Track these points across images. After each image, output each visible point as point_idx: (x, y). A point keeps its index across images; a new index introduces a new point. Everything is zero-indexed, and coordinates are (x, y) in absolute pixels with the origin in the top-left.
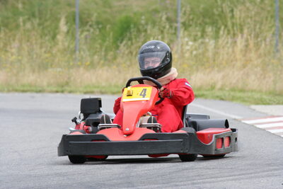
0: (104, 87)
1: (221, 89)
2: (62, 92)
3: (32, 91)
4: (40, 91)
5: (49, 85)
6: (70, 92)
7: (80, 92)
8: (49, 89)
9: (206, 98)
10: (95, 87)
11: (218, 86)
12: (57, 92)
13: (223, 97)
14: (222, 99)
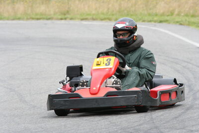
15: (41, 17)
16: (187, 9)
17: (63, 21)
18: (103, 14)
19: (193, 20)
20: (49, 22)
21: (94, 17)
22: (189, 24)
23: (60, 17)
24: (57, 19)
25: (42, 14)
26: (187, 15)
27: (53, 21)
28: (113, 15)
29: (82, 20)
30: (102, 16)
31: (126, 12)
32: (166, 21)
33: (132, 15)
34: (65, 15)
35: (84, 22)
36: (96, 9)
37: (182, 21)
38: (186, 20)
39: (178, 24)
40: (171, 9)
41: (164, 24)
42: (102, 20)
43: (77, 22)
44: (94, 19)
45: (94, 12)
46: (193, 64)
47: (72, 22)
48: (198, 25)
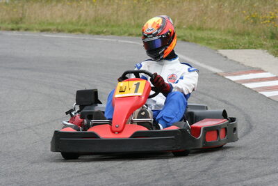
0: (59, 24)
1: (179, 27)
2: (18, 29)
6: (26, 30)
7: (37, 30)
8: (4, 26)
10: (50, 24)
12: (13, 30)
13: (185, 38)
14: (184, 40)
16: (191, 20)
17: (15, 33)
18: (72, 24)
19: (200, 34)
21: (60, 28)
22: (197, 40)
23: (10, 26)
24: (7, 29)
26: (191, 28)
28: (86, 25)
29: (42, 31)
30: (71, 27)
31: (104, 21)
33: (113, 26)
34: (17, 23)
35: (45, 35)
36: (62, 16)
37: (185, 36)
38: (191, 35)
39: (180, 40)
42: (71, 32)
43: (36, 34)
44: (59, 31)
45: (58, 21)
46: (212, 97)
47: (27, 34)
48: (209, 42)
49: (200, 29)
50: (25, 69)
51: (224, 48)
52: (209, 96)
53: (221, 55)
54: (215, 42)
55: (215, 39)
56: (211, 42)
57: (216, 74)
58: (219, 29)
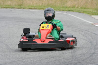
0: (35, 6)
1: (77, 8)
2: (21, 8)
3: (10, 8)
4: (13, 8)
5: (15, 5)
6: (24, 8)
7: (27, 8)
8: (16, 7)
9: (73, 11)
10: (32, 6)
11: (76, 6)
12: (19, 8)
13: (80, 11)
14: (79, 12)
15: (9, 7)
16: (82, 5)
17: (20, 9)
18: (40, 6)
19: (85, 10)
20: (13, 9)
21: (35, 8)
22: (84, 12)
24: (17, 8)
25: (9, 5)
26: (82, 8)
27: (15, 9)
28: (45, 7)
29: (29, 9)
30: (39, 7)
31: (51, 5)
32: (72, 10)
33: (54, 7)
34: (20, 6)
35: (30, 10)
36: (36, 4)
38: (82, 10)
39: (78, 12)
40: (74, 4)
41: (71, 12)
42: (39, 9)
43: (27, 10)
44: (35, 9)
45: (35, 5)
46: (90, 32)
47: (24, 10)
48: (88, 13)
49: (85, 8)
50: (24, 22)
51: (94, 15)
52: (89, 31)
53: (93, 17)
54: (90, 13)
55: (90, 12)
56: (89, 13)
57: (91, 24)
58: (92, 8)
